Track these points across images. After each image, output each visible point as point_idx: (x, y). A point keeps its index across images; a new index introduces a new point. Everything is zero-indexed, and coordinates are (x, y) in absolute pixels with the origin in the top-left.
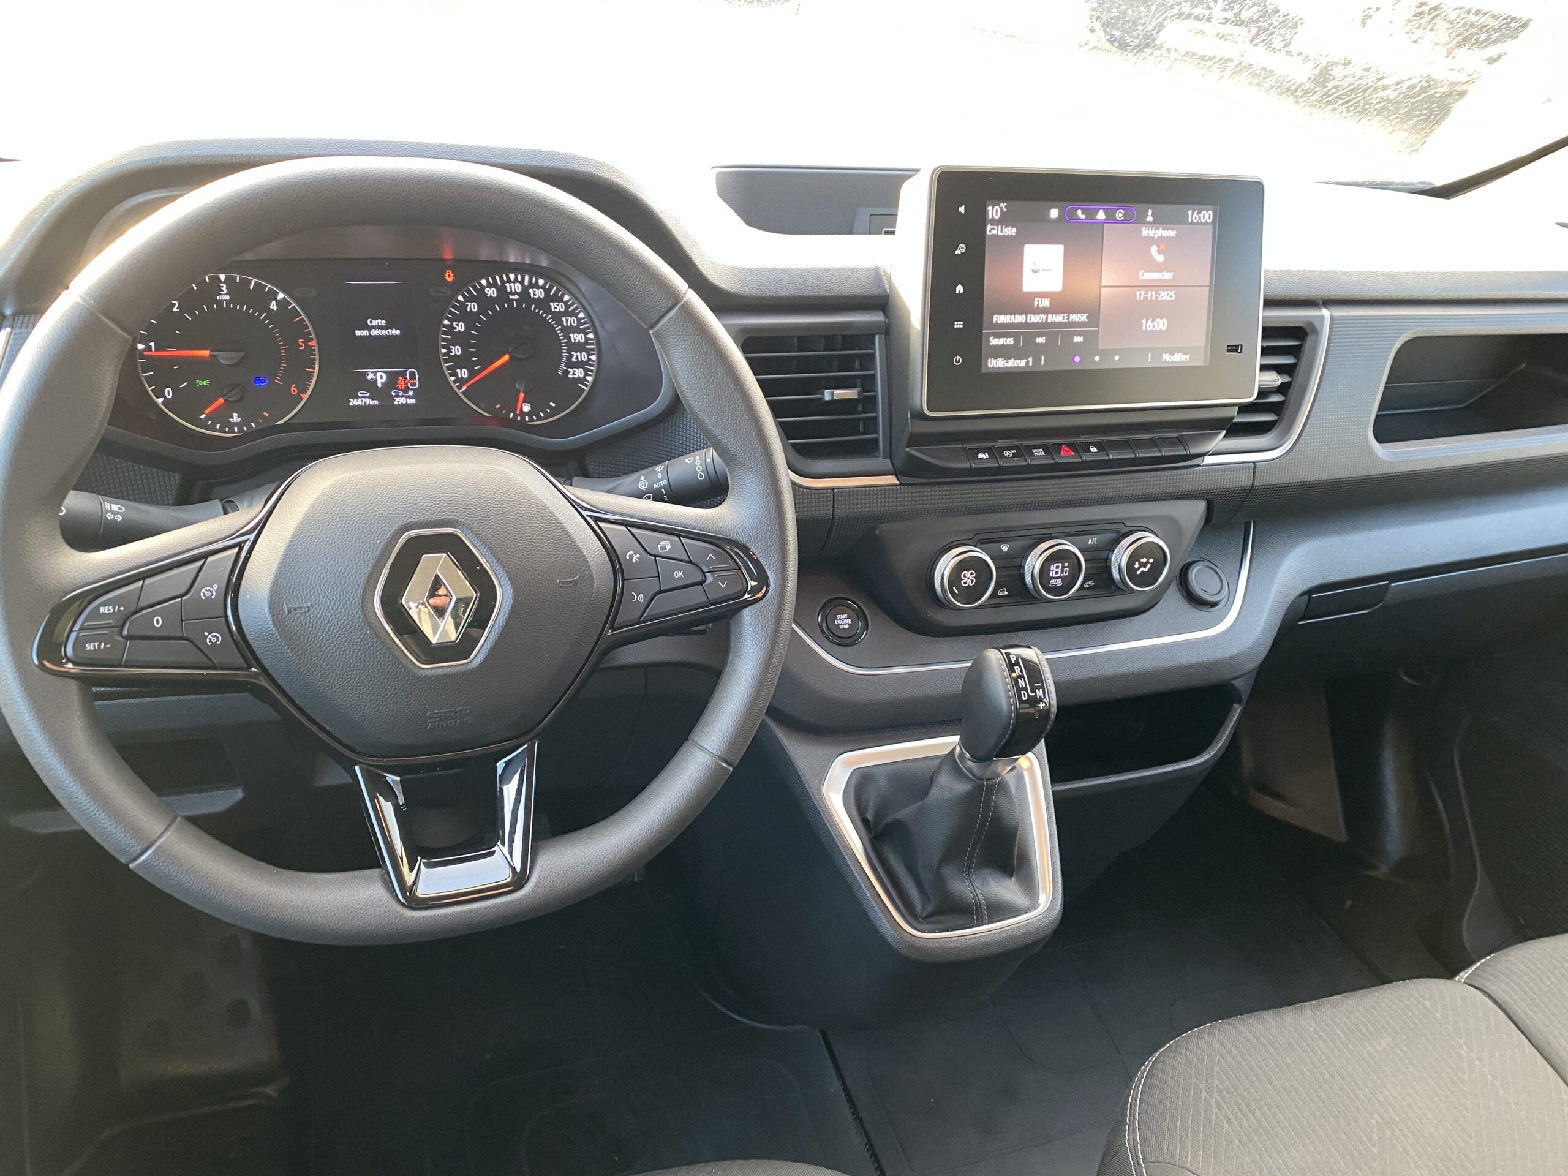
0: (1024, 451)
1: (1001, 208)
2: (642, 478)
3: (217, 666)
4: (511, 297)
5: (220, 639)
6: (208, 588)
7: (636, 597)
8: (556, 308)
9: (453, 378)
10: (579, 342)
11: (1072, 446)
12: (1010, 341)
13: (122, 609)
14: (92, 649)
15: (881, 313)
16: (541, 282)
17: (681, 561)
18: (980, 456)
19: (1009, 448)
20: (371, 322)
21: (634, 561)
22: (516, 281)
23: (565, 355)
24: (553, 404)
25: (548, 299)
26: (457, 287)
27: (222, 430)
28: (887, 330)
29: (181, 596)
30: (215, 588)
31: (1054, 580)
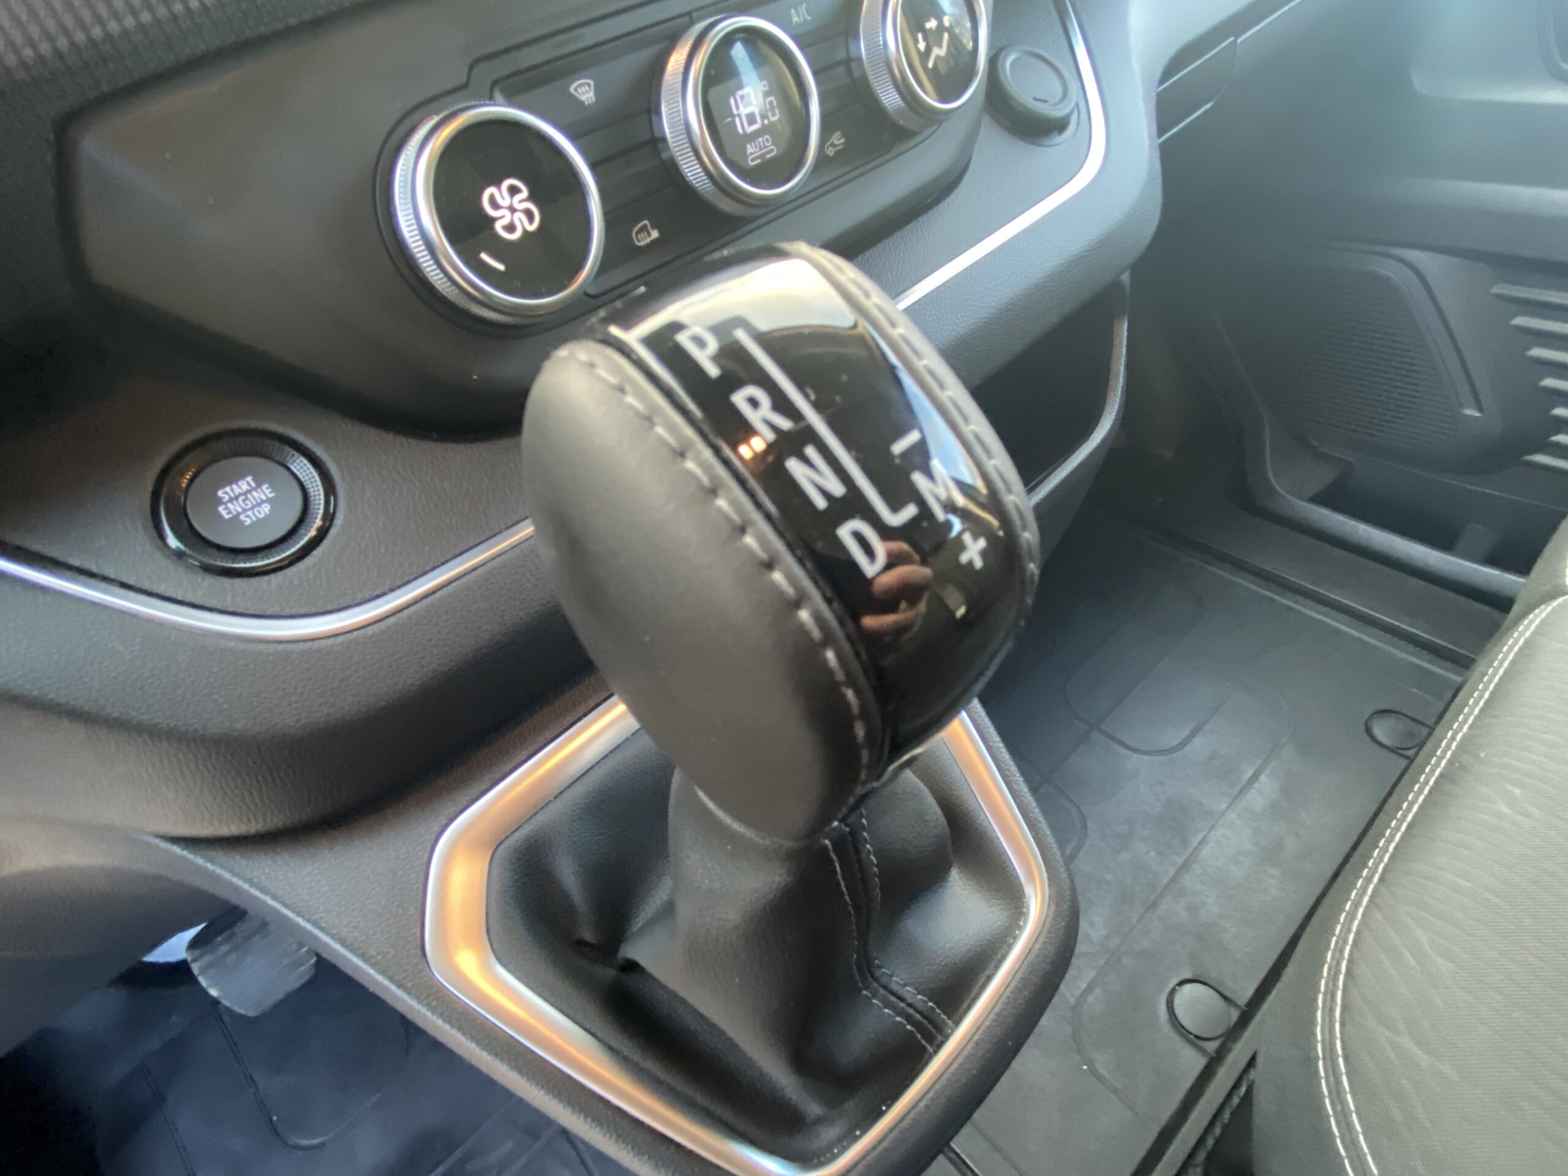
31: (753, 144)
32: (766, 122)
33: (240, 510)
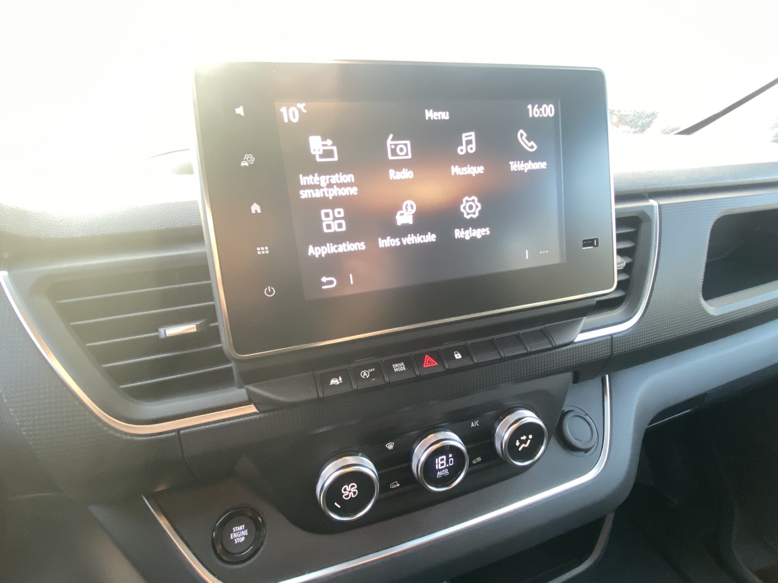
1: (299, 109)
11: (434, 356)
18: (333, 382)
19: (366, 368)
31: (440, 472)
32: (448, 465)
33: (236, 537)
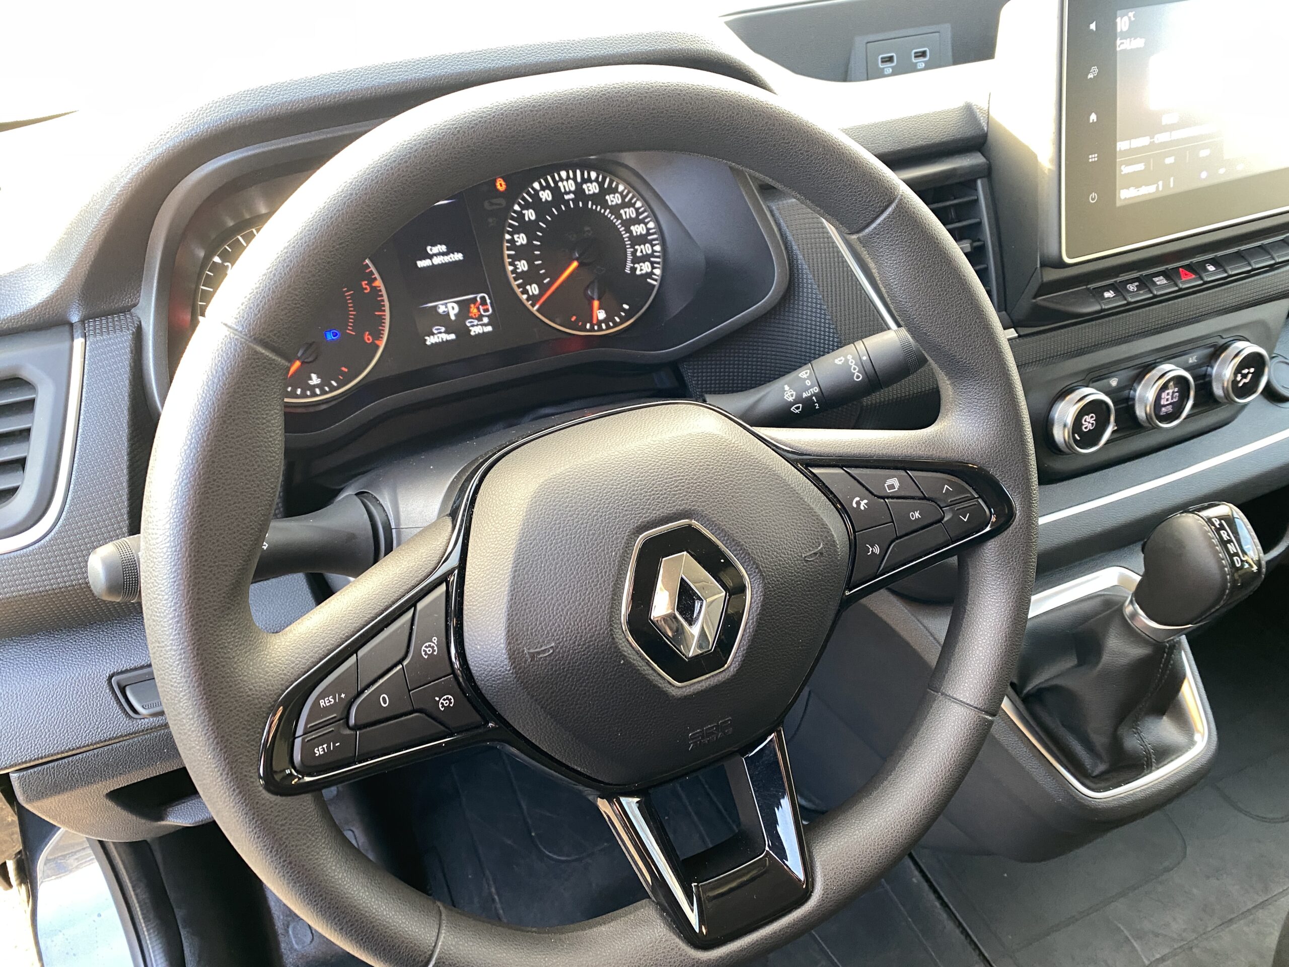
0: (1144, 283)
1: (1130, 18)
2: (787, 388)
3: (454, 731)
4: (566, 197)
5: (452, 701)
6: (427, 644)
7: (871, 549)
8: (612, 201)
9: (525, 297)
10: (641, 233)
11: (1190, 268)
12: (1140, 167)
13: (343, 696)
14: (322, 753)
15: (979, 154)
16: (593, 175)
17: (913, 498)
18: (1107, 295)
19: (1132, 281)
20: (431, 250)
21: (862, 508)
22: (568, 178)
23: (629, 251)
24: (626, 307)
25: (604, 192)
26: (512, 195)
27: (304, 396)
28: (988, 172)
29: (400, 662)
30: (435, 642)
32: (1172, 401)
